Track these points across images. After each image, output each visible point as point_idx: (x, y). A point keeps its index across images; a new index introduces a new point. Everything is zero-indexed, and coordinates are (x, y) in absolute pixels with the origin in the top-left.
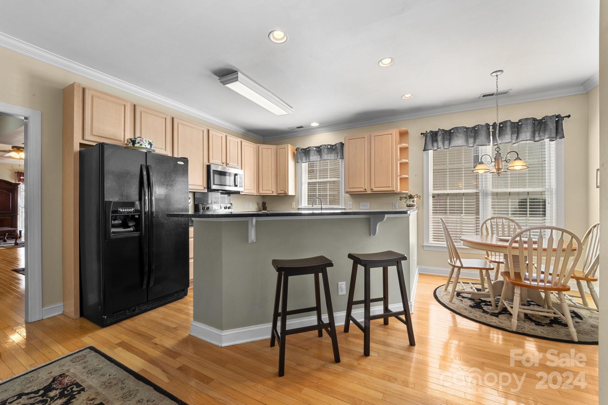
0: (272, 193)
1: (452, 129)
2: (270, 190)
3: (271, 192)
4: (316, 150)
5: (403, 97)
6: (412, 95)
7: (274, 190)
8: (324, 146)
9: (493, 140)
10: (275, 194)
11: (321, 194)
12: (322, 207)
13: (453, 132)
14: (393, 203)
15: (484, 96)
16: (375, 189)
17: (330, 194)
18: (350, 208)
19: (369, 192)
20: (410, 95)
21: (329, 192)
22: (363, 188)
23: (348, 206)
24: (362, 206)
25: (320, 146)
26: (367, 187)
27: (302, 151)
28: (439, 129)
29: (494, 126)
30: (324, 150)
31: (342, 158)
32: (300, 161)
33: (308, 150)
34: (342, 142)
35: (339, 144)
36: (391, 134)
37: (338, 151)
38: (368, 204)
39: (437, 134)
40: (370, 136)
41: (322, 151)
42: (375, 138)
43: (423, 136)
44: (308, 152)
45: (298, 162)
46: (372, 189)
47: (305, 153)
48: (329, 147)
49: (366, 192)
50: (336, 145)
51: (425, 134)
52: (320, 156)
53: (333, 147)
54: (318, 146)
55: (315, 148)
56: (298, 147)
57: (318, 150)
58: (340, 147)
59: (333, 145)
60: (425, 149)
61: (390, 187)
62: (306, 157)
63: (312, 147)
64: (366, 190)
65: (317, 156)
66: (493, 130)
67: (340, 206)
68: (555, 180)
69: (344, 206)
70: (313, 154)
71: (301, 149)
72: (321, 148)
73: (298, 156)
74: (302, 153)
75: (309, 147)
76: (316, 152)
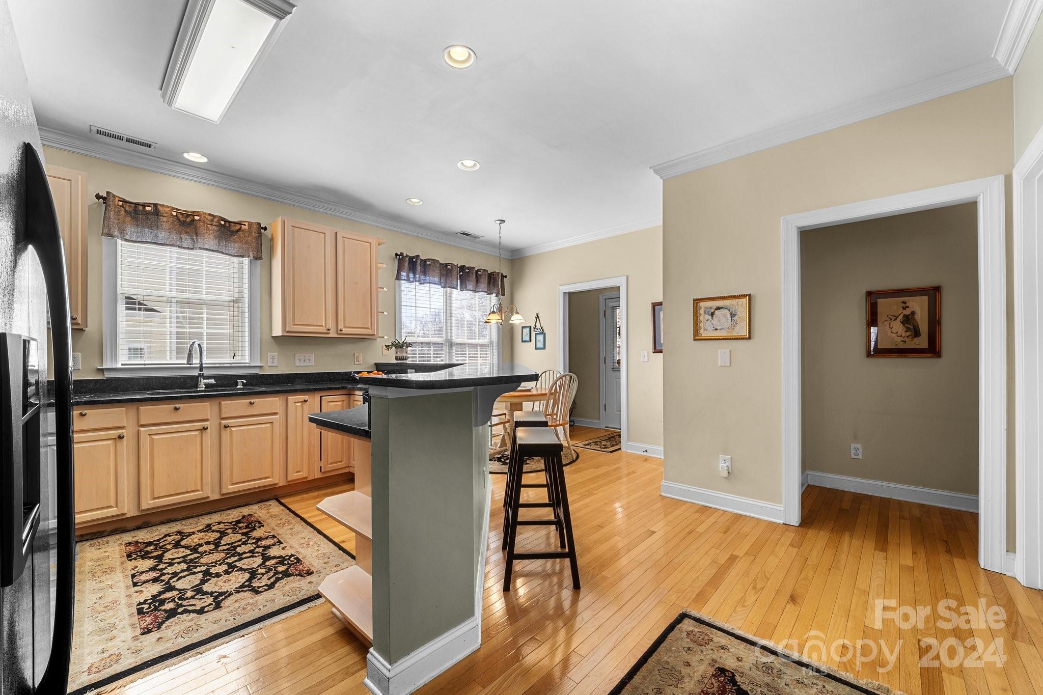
1: (429, 260)
4: (178, 219)
5: (408, 201)
6: (419, 202)
8: (210, 218)
9: (461, 285)
11: (183, 333)
12: (201, 364)
13: (429, 265)
14: (356, 354)
15: (464, 234)
16: (345, 331)
17: (209, 333)
18: (273, 365)
19: (333, 334)
20: (418, 201)
21: (207, 328)
22: (322, 326)
23: (270, 360)
24: (299, 359)
25: (191, 212)
26: (331, 324)
27: (122, 206)
28: (418, 256)
29: (462, 268)
30: (204, 226)
31: (258, 258)
32: (116, 233)
33: (148, 209)
34: (259, 224)
35: (250, 224)
36: (370, 243)
37: (252, 239)
38: (313, 357)
39: (416, 262)
40: (334, 234)
41: (202, 228)
42: (344, 241)
43: (396, 258)
44: (147, 214)
45: (110, 235)
46: (341, 330)
47: (137, 214)
48: (223, 223)
49: (329, 333)
50: (240, 223)
51: (401, 257)
52: (191, 236)
53: (230, 226)
54: (184, 211)
55: (177, 212)
56: (108, 193)
57: (184, 221)
58: (254, 235)
59: (230, 222)
60: (398, 278)
61: (368, 328)
62: (137, 225)
63: (168, 207)
64: (329, 332)
65: (180, 233)
66: (461, 273)
67: (247, 361)
68: (497, 333)
69: (259, 361)
70: (166, 226)
71: (119, 200)
72: (197, 218)
73: (112, 217)
74: (123, 213)
75: (155, 205)
76: (177, 223)
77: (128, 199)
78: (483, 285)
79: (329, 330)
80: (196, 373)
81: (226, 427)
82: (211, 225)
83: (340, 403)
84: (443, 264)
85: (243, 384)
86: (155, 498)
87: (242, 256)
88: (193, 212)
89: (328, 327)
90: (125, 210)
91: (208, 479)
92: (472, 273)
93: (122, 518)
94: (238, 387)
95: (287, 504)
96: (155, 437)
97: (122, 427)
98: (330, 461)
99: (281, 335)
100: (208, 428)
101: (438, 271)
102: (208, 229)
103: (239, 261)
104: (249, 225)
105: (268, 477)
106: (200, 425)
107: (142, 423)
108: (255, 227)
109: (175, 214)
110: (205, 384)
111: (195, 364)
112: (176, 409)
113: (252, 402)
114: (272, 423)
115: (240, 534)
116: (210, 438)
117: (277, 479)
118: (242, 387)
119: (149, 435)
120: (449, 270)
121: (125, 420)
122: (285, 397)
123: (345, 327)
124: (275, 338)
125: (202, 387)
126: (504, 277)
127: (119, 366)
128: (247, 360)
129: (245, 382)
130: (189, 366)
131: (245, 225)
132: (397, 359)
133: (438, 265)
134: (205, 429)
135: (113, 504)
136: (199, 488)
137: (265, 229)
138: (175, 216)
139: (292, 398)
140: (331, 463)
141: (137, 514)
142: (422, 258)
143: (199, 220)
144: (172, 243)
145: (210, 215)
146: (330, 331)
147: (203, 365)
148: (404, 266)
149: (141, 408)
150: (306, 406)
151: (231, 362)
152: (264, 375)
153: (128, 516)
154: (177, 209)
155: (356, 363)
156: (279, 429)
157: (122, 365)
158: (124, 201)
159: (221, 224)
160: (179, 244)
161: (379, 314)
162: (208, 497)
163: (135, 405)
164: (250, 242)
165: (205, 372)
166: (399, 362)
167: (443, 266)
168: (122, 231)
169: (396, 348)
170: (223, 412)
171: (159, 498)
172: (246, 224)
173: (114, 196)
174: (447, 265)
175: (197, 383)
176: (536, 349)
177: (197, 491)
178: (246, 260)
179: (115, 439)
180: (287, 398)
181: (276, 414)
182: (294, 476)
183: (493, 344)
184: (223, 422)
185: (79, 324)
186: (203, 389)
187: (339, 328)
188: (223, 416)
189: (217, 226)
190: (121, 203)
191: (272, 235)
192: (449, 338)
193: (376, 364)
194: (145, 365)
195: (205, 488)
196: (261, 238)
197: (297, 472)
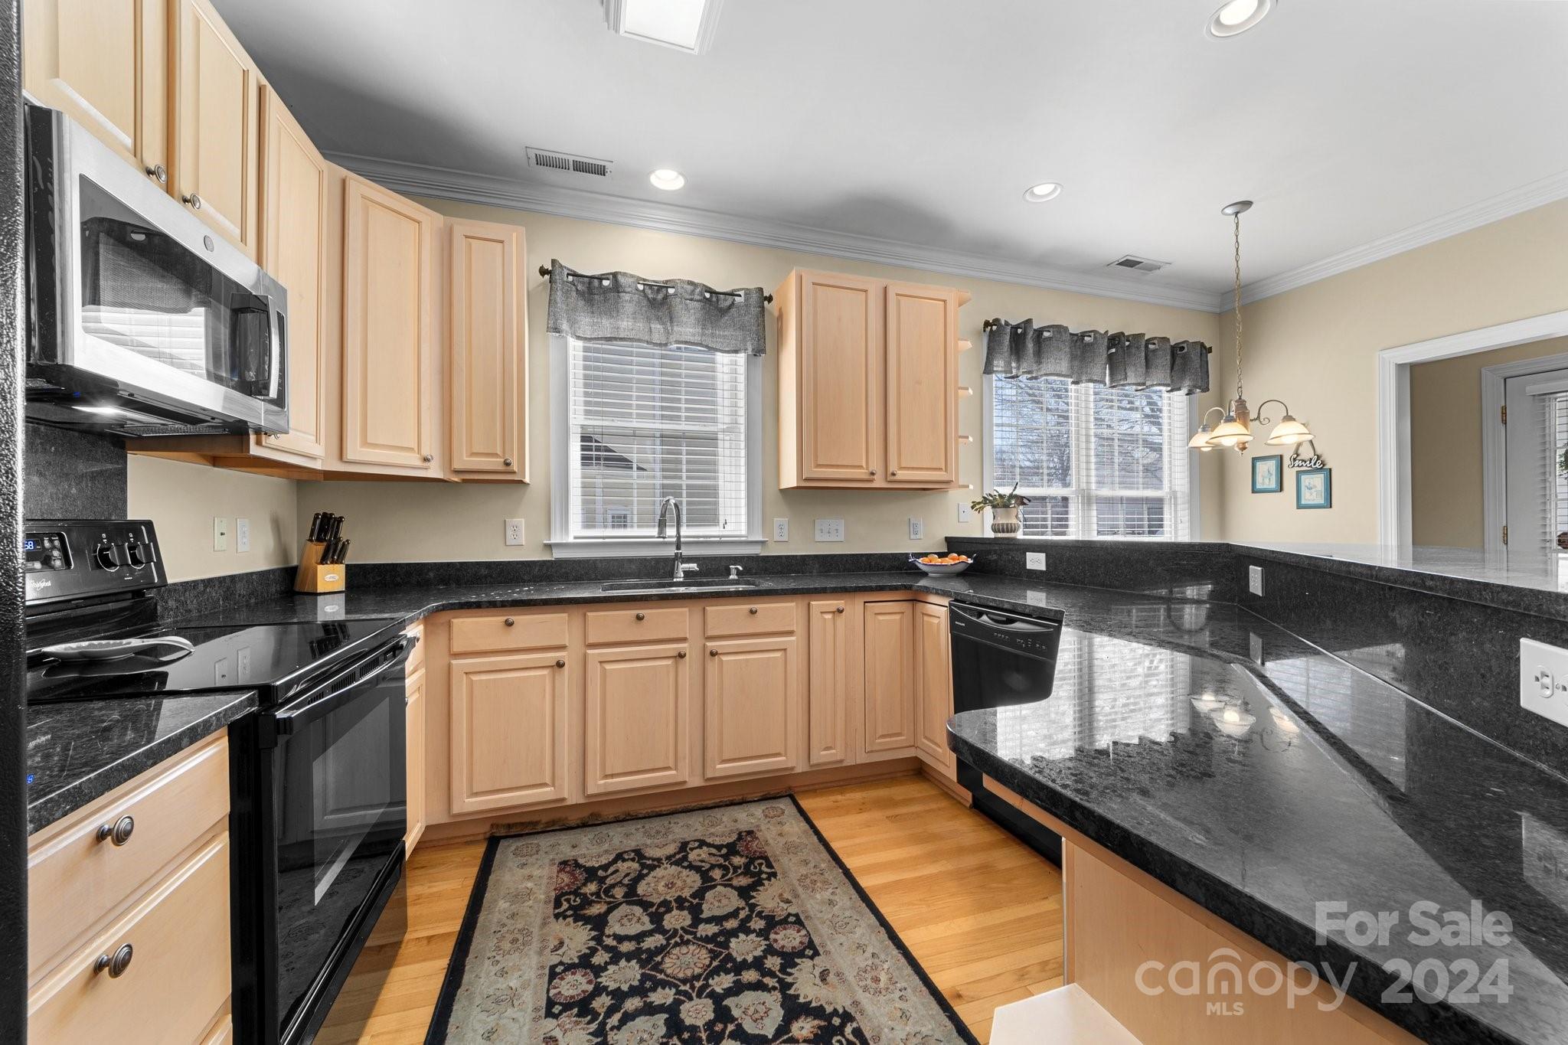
0: (419, 463)
1: (1048, 328)
2: (410, 449)
3: (414, 460)
4: (645, 296)
5: (1028, 195)
7: (431, 446)
8: (690, 287)
9: (1111, 374)
10: (434, 472)
13: (1050, 338)
14: (913, 521)
16: (901, 475)
17: (690, 485)
18: (781, 539)
23: (776, 531)
24: (822, 530)
25: (663, 282)
26: (876, 465)
27: (572, 283)
28: (1029, 322)
29: (1115, 340)
30: (681, 303)
31: (759, 351)
32: (565, 326)
33: (606, 283)
34: (761, 290)
35: (748, 292)
36: (945, 301)
37: (750, 319)
38: (841, 525)
39: (1024, 334)
40: (882, 291)
41: (678, 306)
42: (899, 303)
43: (984, 331)
44: (604, 293)
45: (557, 330)
46: (893, 474)
47: (592, 294)
48: (708, 295)
49: (871, 481)
50: (732, 294)
51: (994, 328)
52: (663, 324)
53: (718, 300)
54: (654, 281)
55: (644, 284)
56: (554, 262)
57: (654, 299)
58: (754, 310)
59: (717, 293)
60: (988, 370)
61: (940, 469)
62: (593, 313)
63: (632, 276)
64: (872, 477)
65: (649, 320)
66: (1114, 350)
67: (744, 533)
68: (1186, 474)
69: (760, 531)
70: (629, 308)
71: (568, 274)
72: (671, 291)
73: (558, 300)
74: (574, 294)
75: (615, 275)
76: (645, 303)
77: (580, 272)
78: (1161, 373)
79: (873, 474)
80: (671, 552)
81: (713, 654)
82: (691, 300)
83: (897, 617)
84: (1077, 335)
85: (739, 573)
86: (606, 777)
87: (736, 352)
88: (667, 282)
89: (870, 470)
90: (577, 290)
91: (685, 748)
92: (1138, 348)
93: (560, 805)
94: (731, 577)
95: (811, 815)
96: (608, 667)
97: (562, 648)
98: (880, 733)
99: (795, 485)
100: (685, 655)
101: (1067, 349)
102: (687, 309)
103: (731, 361)
104: (746, 294)
105: (778, 755)
106: (674, 649)
107: (591, 640)
108: (755, 296)
109: (641, 287)
110: (684, 572)
111: (669, 537)
112: (639, 618)
113: (754, 610)
114: (785, 650)
115: (735, 888)
116: (689, 669)
117: (791, 760)
118: (736, 577)
119: (600, 662)
120: (1089, 345)
121: (567, 636)
122: (807, 602)
123: (901, 468)
124: (785, 492)
125: (680, 577)
126: (1205, 350)
127: (571, 540)
128: (743, 530)
129: (741, 568)
130: (661, 540)
131: (740, 296)
132: (995, 529)
133: (1066, 337)
134: (681, 656)
135: (548, 780)
136: (671, 764)
137: (770, 299)
138: (641, 291)
139: (819, 604)
140: (883, 736)
141: (582, 801)
142: (1036, 326)
143: (675, 295)
144: (638, 337)
145: (691, 283)
146: (875, 477)
147: (682, 539)
148: (1000, 343)
149: (589, 614)
150: (841, 620)
151: (721, 534)
152: (768, 557)
153: (569, 803)
154: (644, 280)
155: (912, 537)
156: (796, 660)
157: (575, 538)
158: (575, 275)
159: (705, 297)
160: (647, 338)
161: (960, 440)
162: (685, 782)
163: (581, 609)
164: (747, 324)
165: (685, 551)
166: (1000, 535)
167: (1076, 338)
168: (572, 323)
169: (994, 507)
170: (709, 627)
171: (612, 776)
172: (742, 293)
173: (561, 266)
174: (1083, 335)
175: (673, 569)
176: (1299, 506)
177: (668, 768)
178: (741, 358)
179: (552, 666)
180: (809, 604)
181: (790, 633)
182: (822, 756)
183: (1176, 498)
184: (711, 645)
185: (515, 472)
186: (681, 580)
187: (891, 469)
188: (710, 633)
189: (698, 301)
190: (571, 278)
191: (780, 309)
192: (1084, 486)
193: (947, 539)
194: (604, 538)
195: (679, 765)
196: (764, 315)
197: (827, 748)
